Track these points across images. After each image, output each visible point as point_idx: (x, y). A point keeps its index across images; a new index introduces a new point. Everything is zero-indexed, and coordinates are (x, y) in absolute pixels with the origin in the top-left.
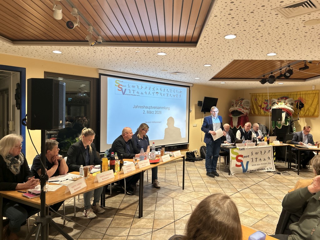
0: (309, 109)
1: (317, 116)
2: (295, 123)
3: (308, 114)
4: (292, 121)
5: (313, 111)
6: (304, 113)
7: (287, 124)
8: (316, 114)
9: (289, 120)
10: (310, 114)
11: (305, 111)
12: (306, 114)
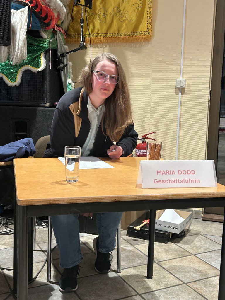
0: (121, 8)
1: (148, 39)
2: (70, 64)
3: (119, 30)
4: (63, 55)
5: (134, 19)
6: (105, 28)
7: (38, 65)
8: (143, 27)
9: (45, 45)
10: (123, 30)
11: (109, 19)
12: (112, 31)
